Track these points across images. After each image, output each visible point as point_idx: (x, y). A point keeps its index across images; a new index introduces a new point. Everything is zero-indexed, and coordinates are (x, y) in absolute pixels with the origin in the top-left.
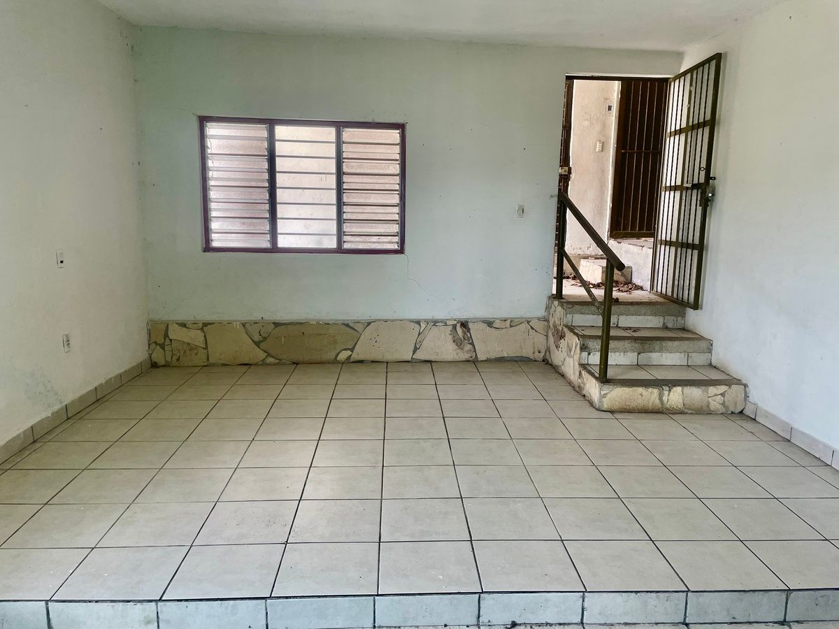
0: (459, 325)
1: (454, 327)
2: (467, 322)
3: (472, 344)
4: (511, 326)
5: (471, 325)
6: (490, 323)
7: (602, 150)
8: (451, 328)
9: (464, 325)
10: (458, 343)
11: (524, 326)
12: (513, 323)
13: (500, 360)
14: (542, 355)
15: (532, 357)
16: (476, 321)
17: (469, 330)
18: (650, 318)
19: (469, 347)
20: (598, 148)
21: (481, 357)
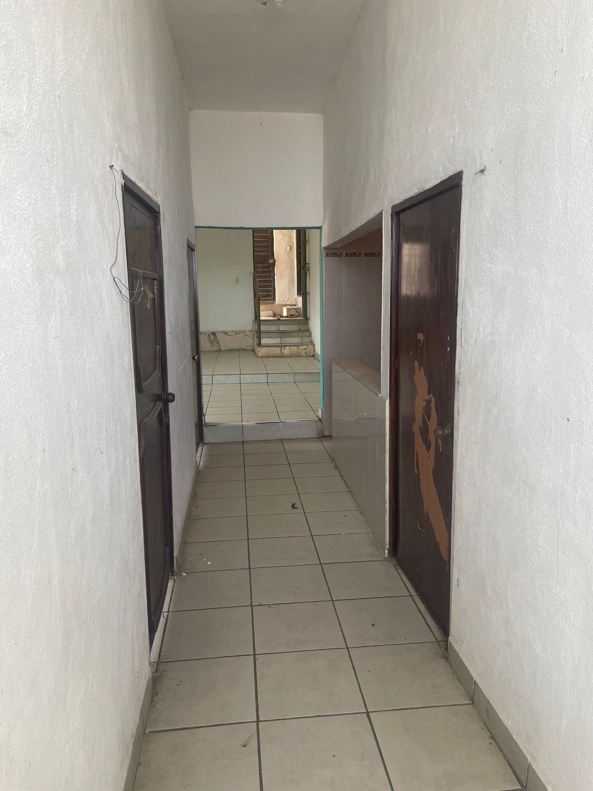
0: (211, 334)
1: (209, 335)
2: (215, 333)
3: (218, 343)
4: (236, 334)
5: (217, 334)
6: (226, 333)
7: (290, 250)
8: (207, 335)
9: (214, 334)
10: (212, 343)
11: (242, 334)
12: (237, 333)
13: (232, 350)
14: (251, 347)
15: (247, 349)
16: (219, 332)
17: (216, 336)
18: (293, 326)
19: (217, 344)
20: (288, 249)
21: (223, 349)
